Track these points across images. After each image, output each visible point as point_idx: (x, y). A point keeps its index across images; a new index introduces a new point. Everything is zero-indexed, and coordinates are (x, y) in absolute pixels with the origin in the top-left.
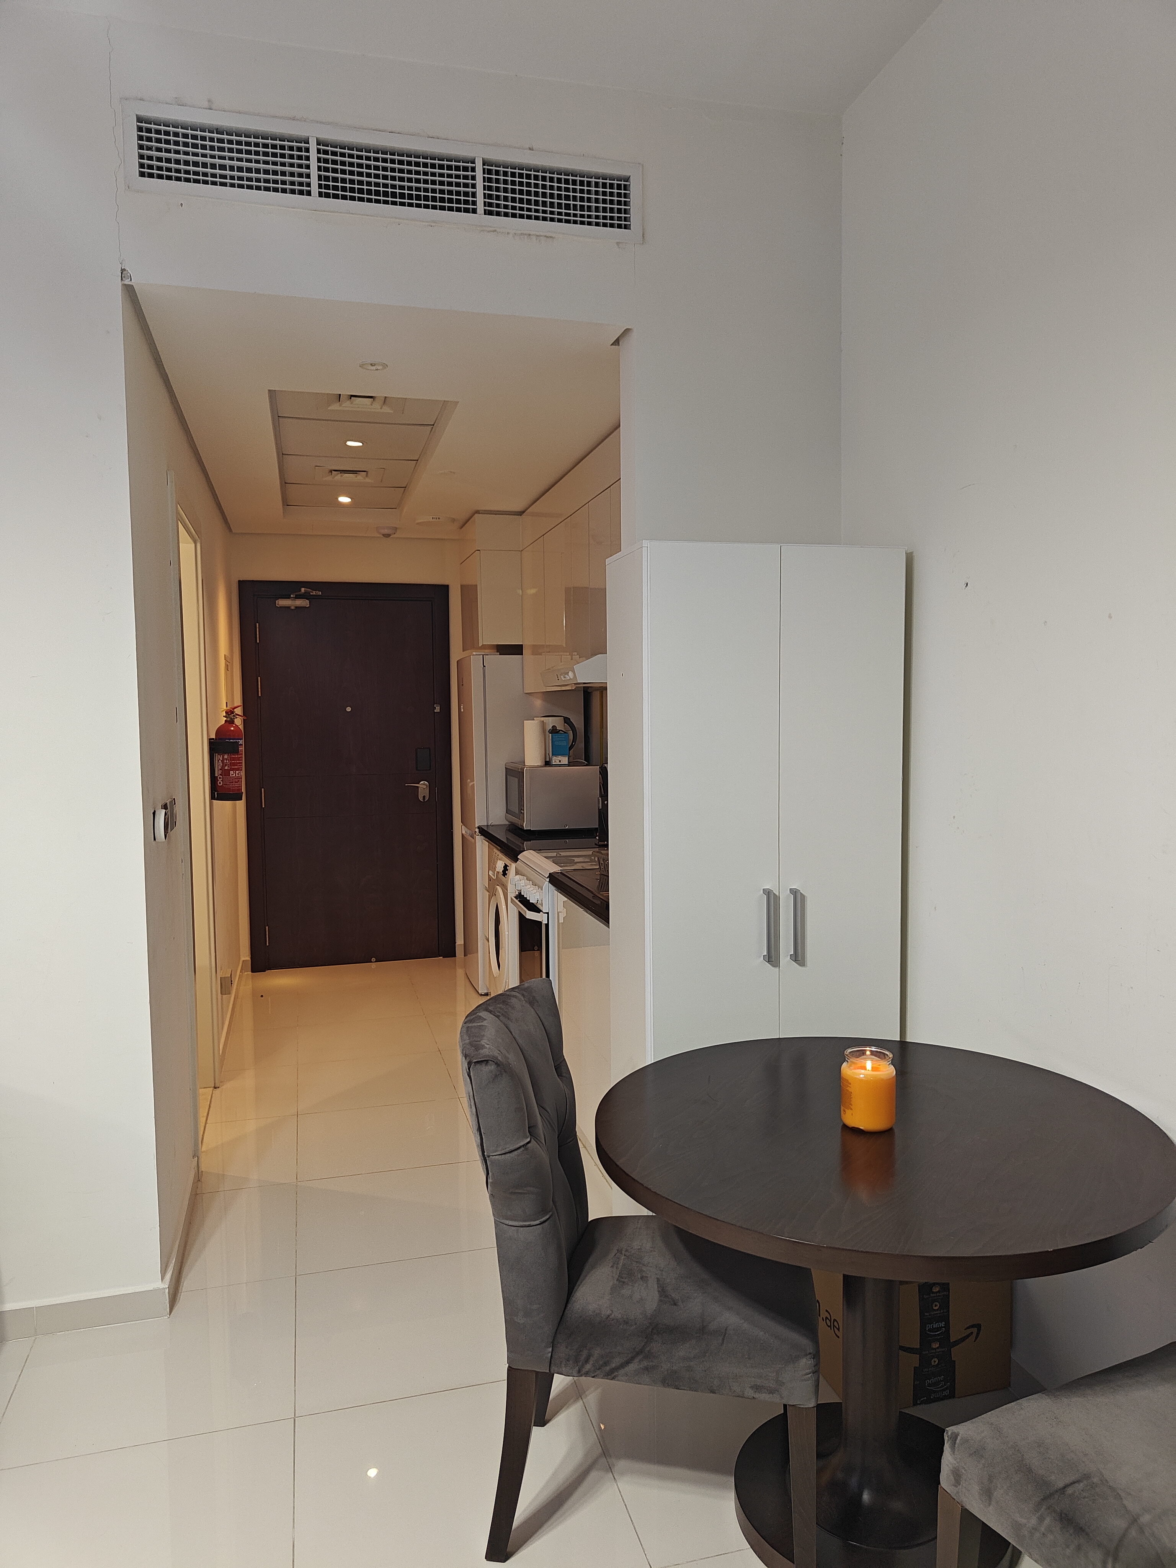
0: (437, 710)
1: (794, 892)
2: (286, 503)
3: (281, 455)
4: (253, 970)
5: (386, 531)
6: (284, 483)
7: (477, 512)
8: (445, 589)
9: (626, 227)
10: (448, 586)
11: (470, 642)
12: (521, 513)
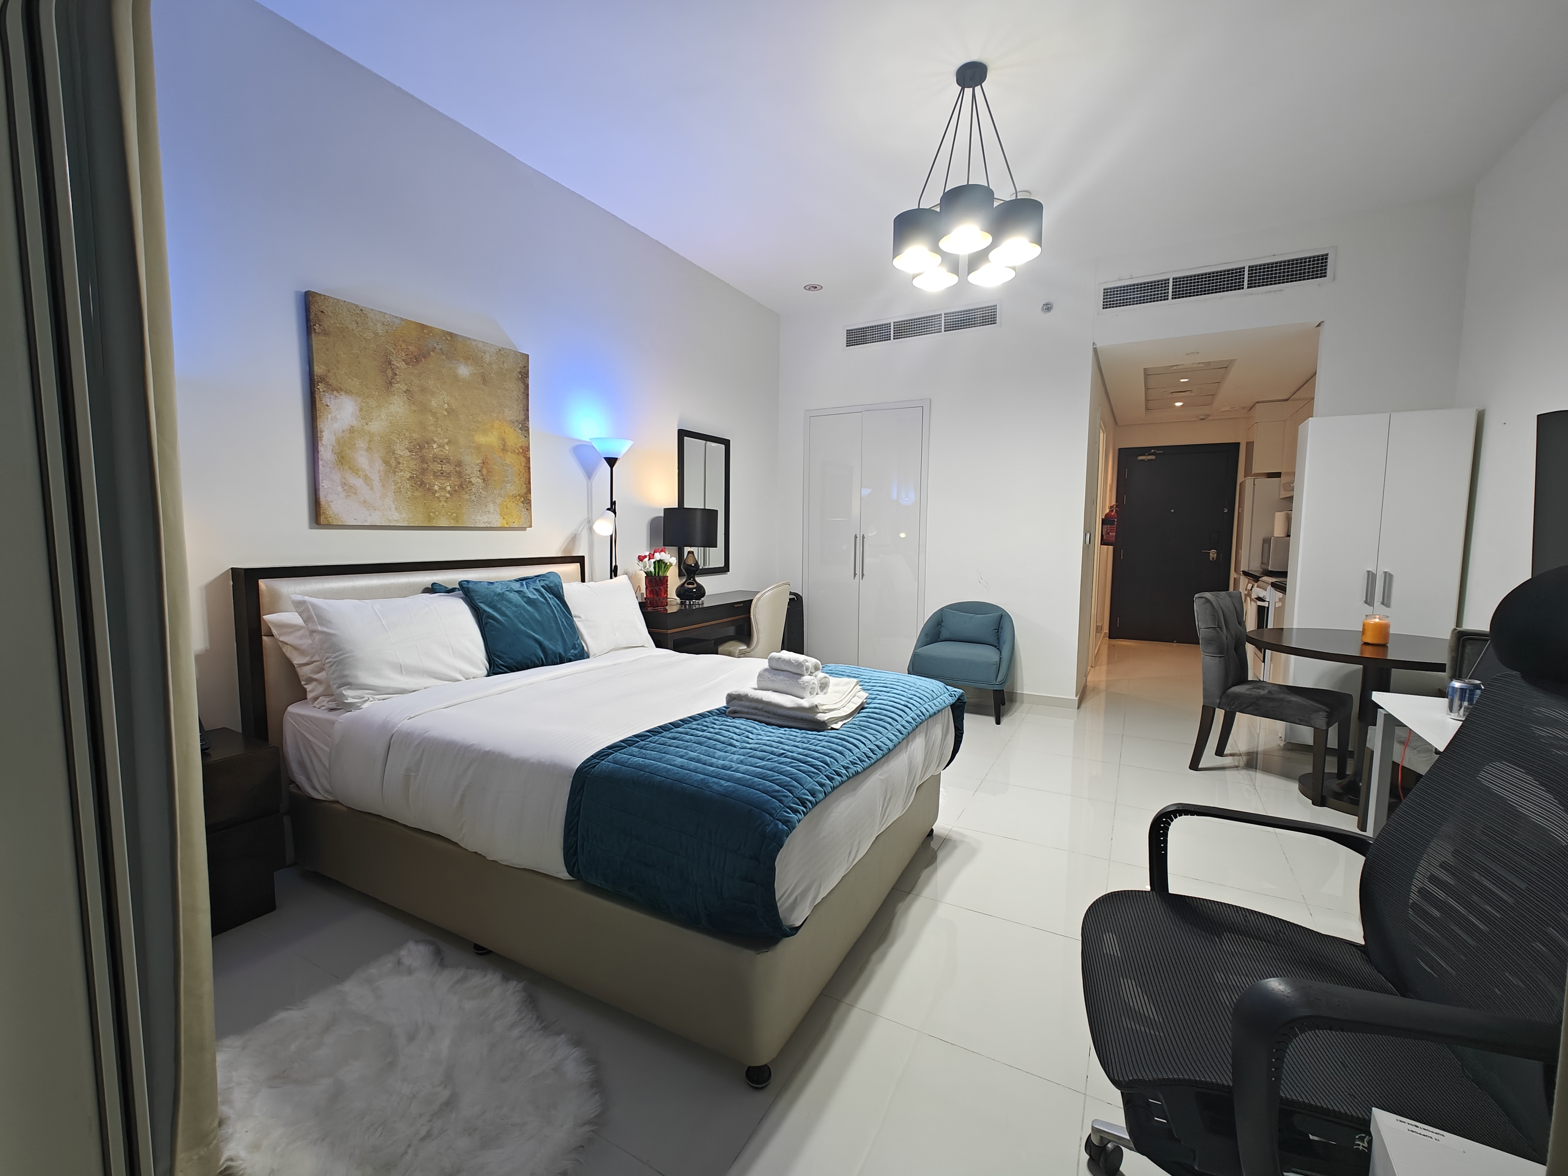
0: (1226, 511)
1: (1385, 573)
2: (1147, 409)
3: (1147, 389)
4: (1109, 638)
5: (1202, 417)
6: (1147, 400)
7: (1258, 402)
8: (1237, 445)
9: (1325, 276)
10: (1239, 443)
11: (1247, 473)
12: (1287, 400)
